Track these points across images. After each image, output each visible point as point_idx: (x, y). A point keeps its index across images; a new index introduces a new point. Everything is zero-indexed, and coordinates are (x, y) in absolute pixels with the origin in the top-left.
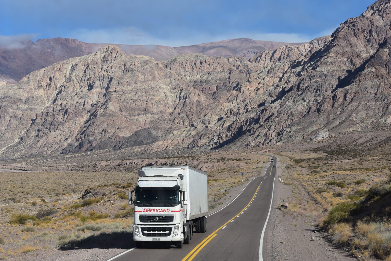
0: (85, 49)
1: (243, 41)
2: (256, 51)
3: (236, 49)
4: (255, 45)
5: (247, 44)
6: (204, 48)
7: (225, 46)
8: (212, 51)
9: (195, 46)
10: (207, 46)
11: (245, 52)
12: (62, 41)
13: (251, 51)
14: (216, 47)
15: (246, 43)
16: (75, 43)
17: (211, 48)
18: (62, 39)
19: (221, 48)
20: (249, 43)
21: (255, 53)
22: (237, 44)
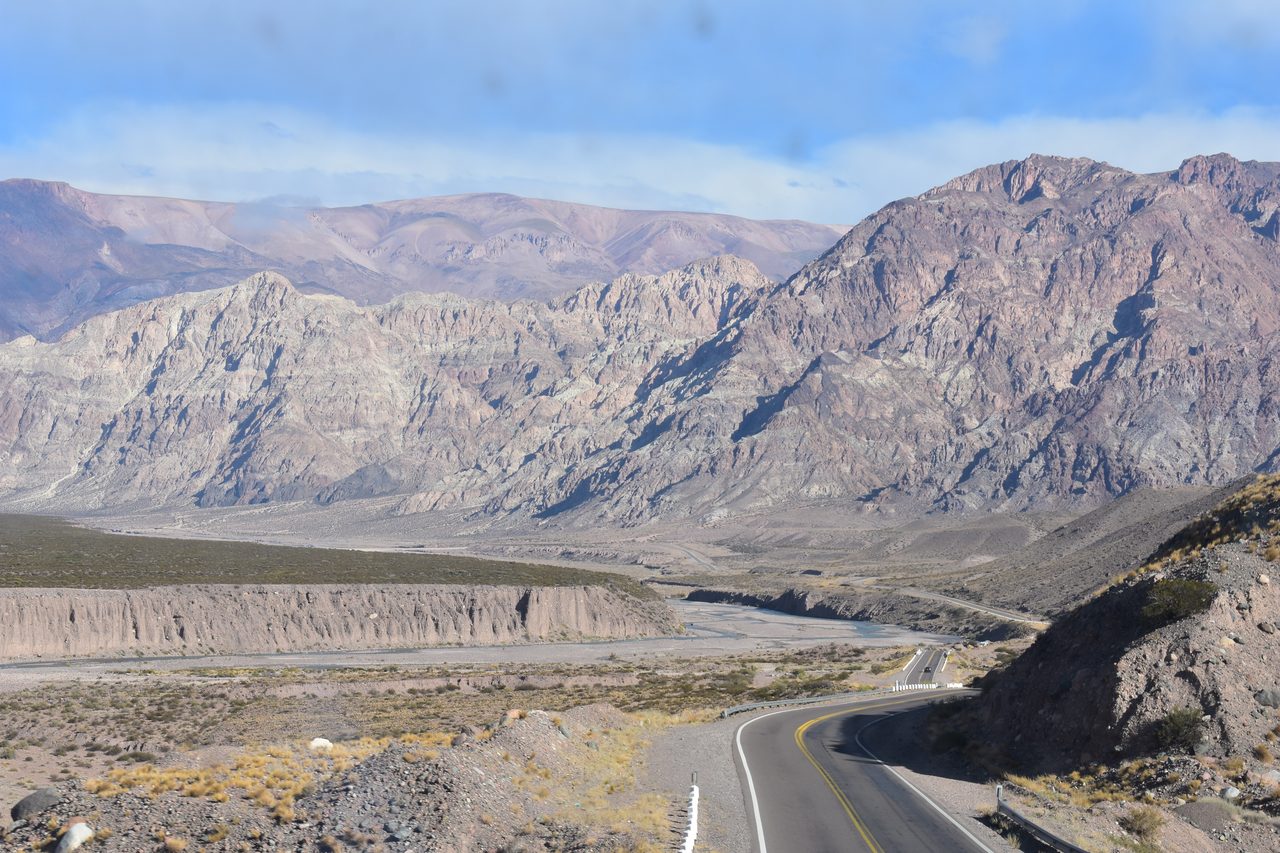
0: (91, 213)
1: (499, 201)
2: (535, 233)
3: (482, 223)
4: (532, 216)
5: (508, 210)
6: (394, 217)
7: (453, 213)
8: (419, 228)
9: (368, 207)
10: (404, 210)
11: (505, 235)
12: (36, 189)
13: (522, 235)
14: (429, 216)
15: (505, 208)
16: (65, 193)
17: (414, 217)
18: (35, 184)
19: (442, 220)
20: (516, 210)
21: (531, 241)
22: (483, 211)
